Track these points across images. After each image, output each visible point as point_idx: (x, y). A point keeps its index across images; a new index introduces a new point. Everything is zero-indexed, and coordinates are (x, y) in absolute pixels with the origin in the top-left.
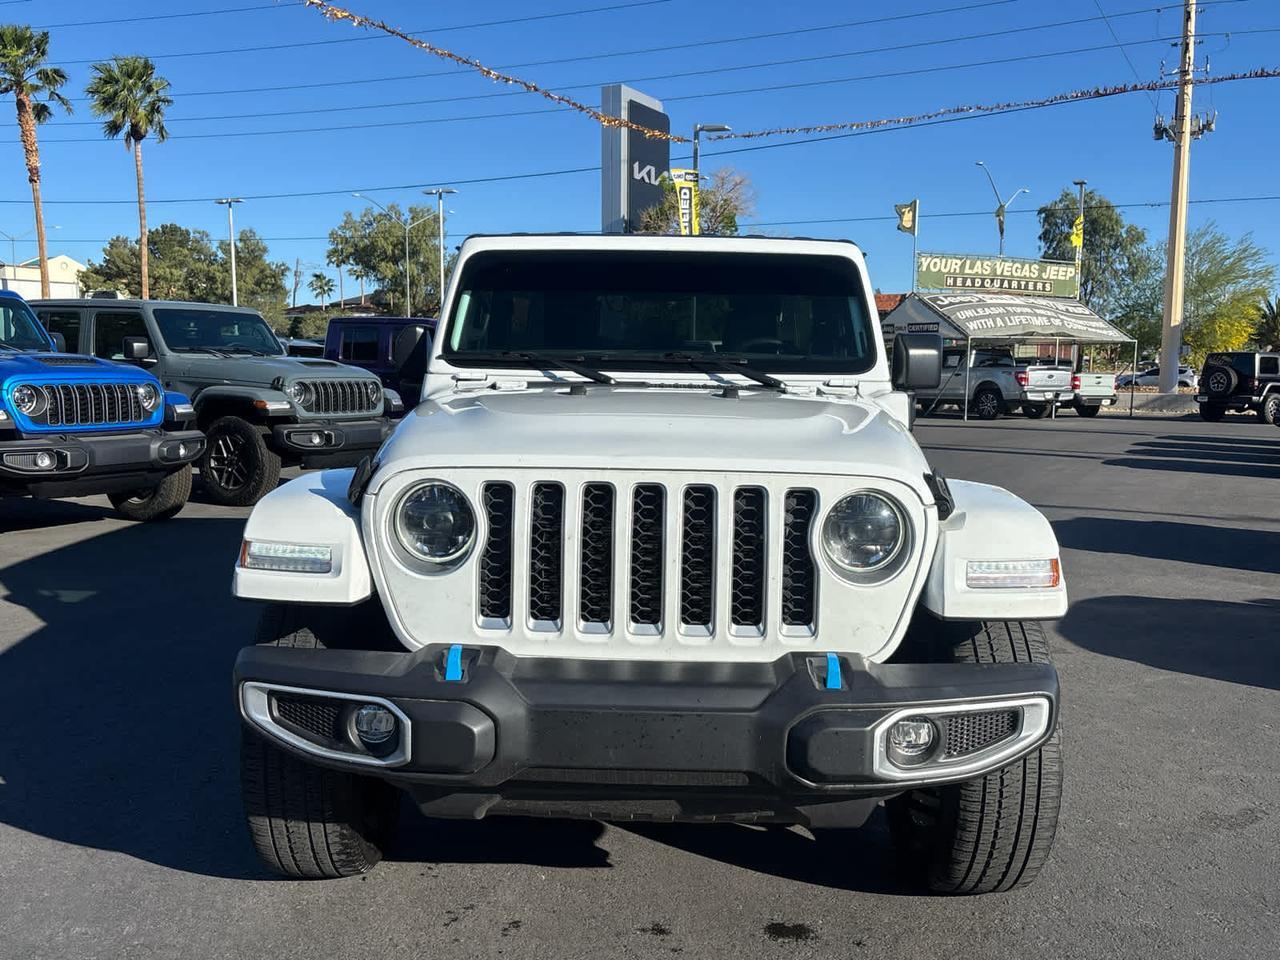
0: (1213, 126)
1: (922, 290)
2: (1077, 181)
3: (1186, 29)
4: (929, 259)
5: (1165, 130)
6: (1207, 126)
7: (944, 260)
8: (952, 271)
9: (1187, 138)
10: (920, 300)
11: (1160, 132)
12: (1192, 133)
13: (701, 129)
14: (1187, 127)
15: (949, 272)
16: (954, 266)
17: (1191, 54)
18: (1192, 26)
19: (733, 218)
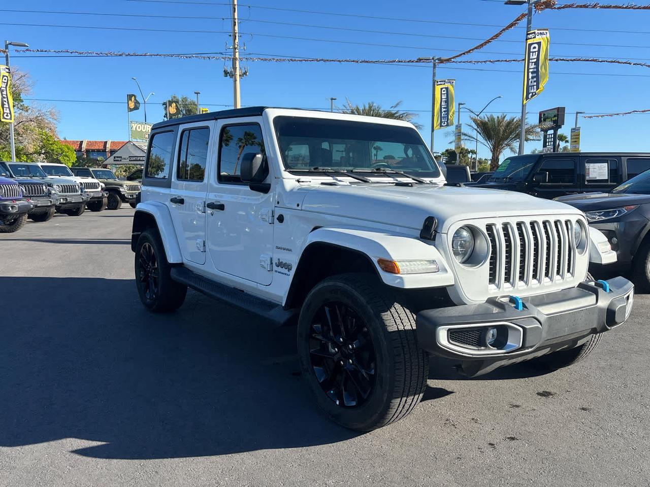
0: (248, 74)
1: (133, 140)
2: (196, 92)
3: (234, 30)
4: (136, 125)
5: (228, 73)
6: (245, 73)
7: (143, 126)
8: (147, 131)
9: (238, 78)
10: (134, 144)
11: (226, 73)
12: (240, 76)
13: (10, 44)
14: (238, 73)
15: (146, 132)
16: (148, 129)
17: (237, 41)
18: (236, 28)
19: (19, 95)
